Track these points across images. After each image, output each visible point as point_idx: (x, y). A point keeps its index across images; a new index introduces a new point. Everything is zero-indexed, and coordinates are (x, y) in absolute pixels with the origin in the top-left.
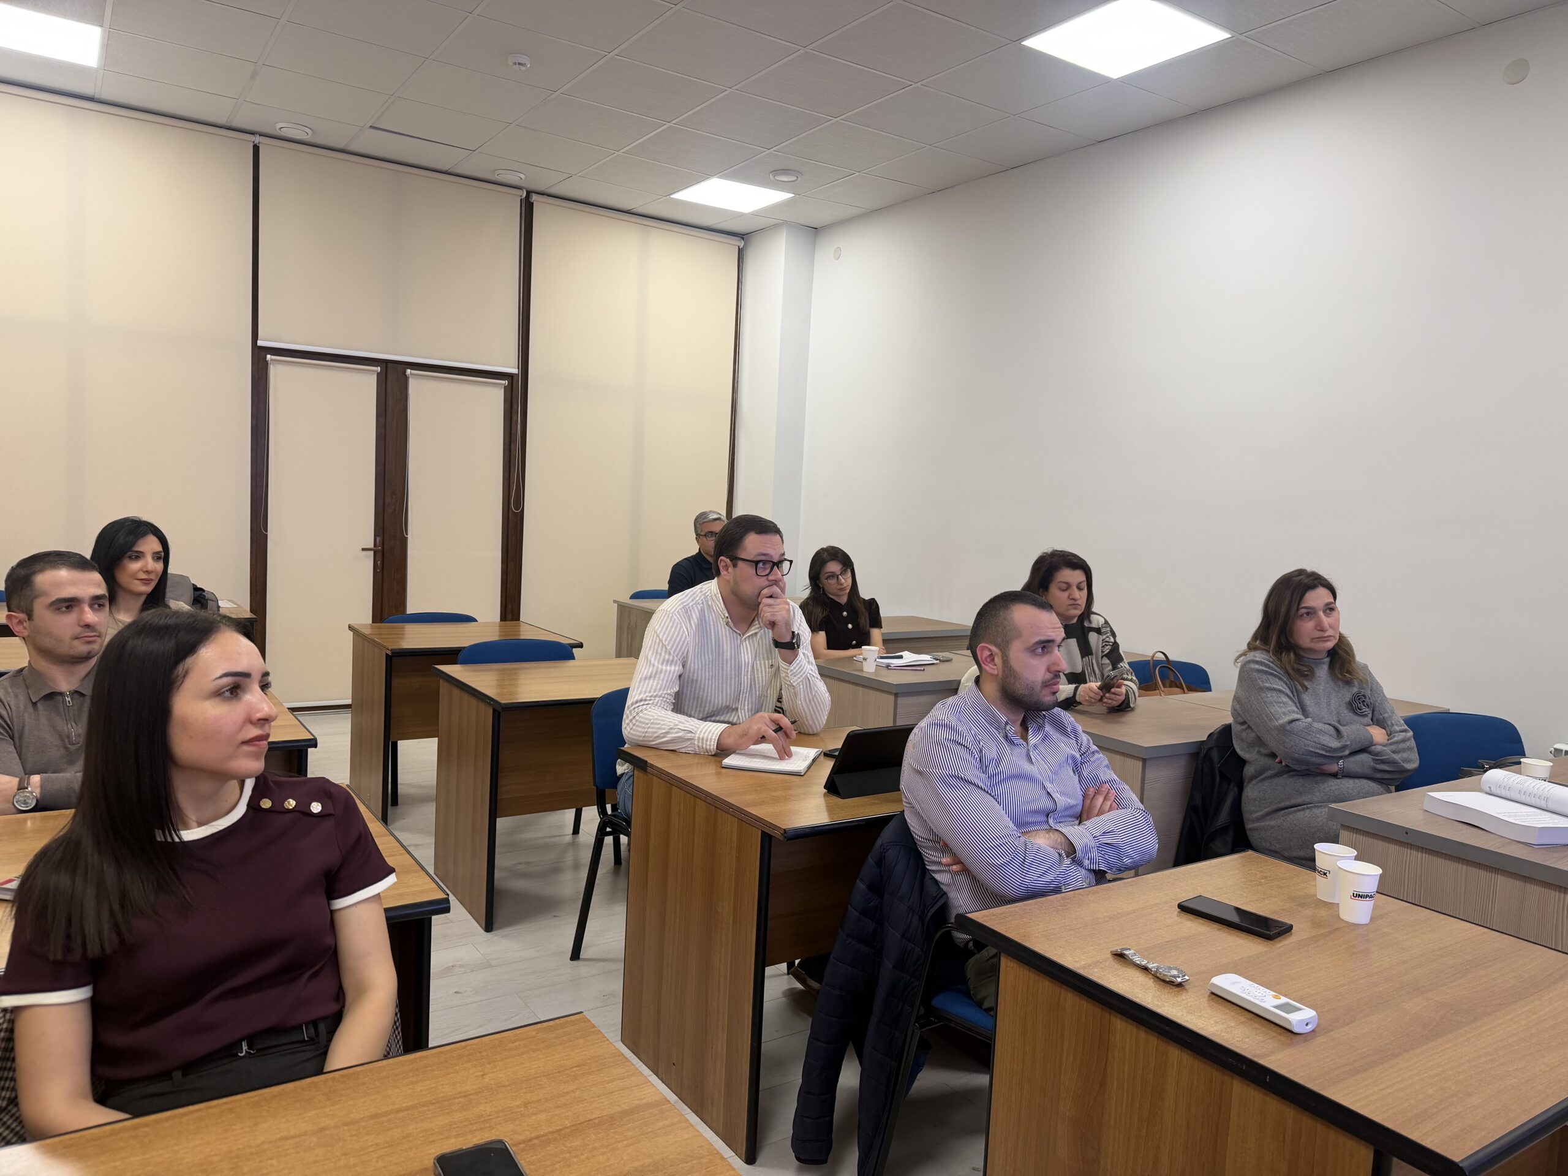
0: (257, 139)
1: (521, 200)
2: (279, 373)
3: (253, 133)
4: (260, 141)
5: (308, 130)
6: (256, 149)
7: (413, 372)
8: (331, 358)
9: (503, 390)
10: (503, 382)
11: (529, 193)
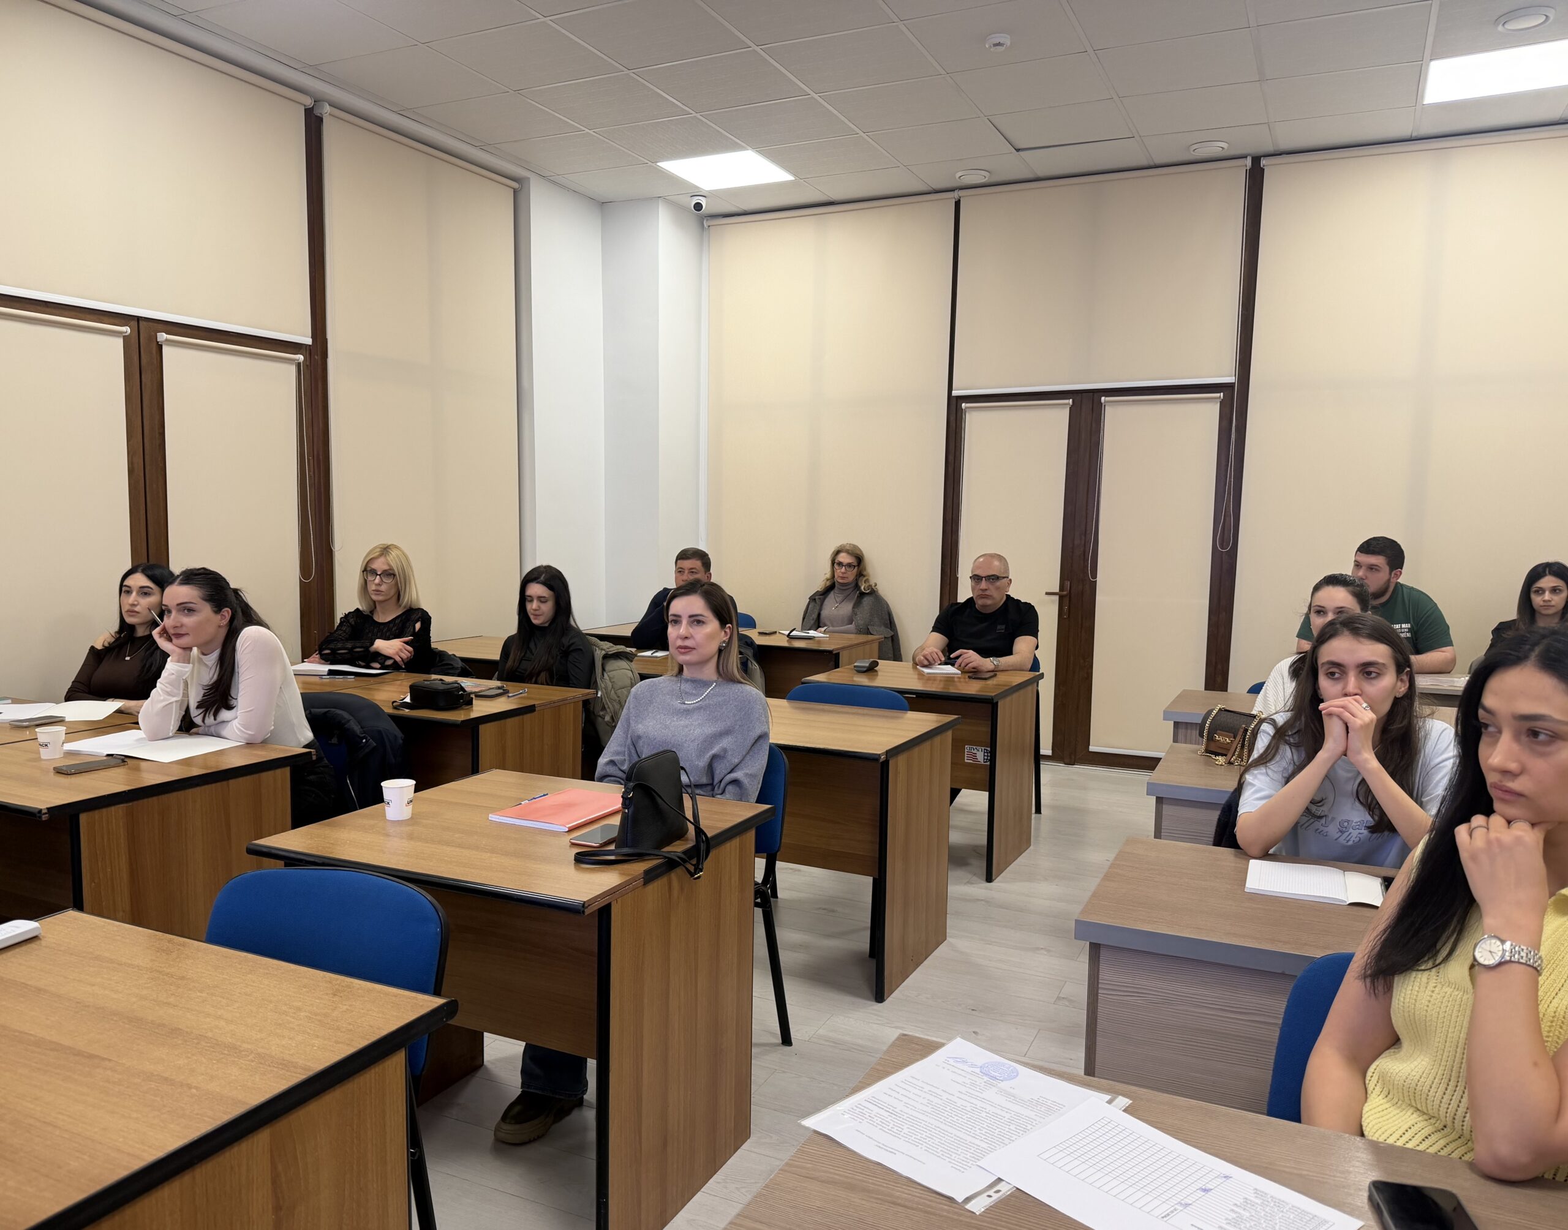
0: (956, 194)
1: (1246, 170)
2: (975, 420)
3: (952, 190)
4: (960, 195)
5: (983, 173)
6: (958, 204)
7: (1108, 399)
8: (1026, 397)
9: (1219, 404)
10: (1218, 395)
11: (1256, 160)
